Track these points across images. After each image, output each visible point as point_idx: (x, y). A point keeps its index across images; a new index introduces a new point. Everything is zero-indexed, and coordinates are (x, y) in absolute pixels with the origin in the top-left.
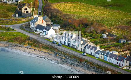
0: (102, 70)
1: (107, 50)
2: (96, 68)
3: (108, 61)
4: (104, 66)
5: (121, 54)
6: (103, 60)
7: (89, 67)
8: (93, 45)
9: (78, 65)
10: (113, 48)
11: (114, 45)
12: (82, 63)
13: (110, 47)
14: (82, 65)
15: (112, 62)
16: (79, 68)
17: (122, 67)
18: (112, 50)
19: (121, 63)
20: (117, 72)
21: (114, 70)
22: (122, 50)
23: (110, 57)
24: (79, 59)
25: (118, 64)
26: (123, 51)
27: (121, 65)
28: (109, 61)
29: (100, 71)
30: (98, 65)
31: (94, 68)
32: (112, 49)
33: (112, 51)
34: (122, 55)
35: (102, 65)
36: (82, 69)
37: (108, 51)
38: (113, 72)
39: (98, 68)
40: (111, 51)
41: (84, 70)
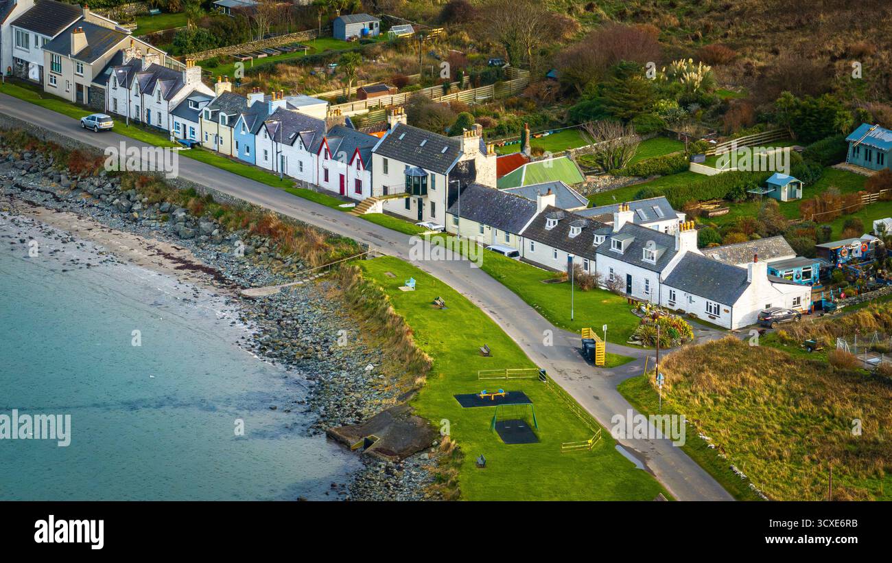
0: (223, 229)
1: (254, 87)
2: (181, 214)
3: (261, 162)
4: (237, 196)
5: (347, 111)
6: (229, 158)
7: (130, 209)
8: (155, 57)
9: (58, 200)
10: (293, 75)
11: (297, 56)
12: (85, 184)
13: (271, 70)
14: (82, 197)
15: (292, 171)
16: (65, 216)
17: (357, 202)
18: (290, 89)
19: (353, 173)
20: (327, 233)
21: (302, 224)
22: (354, 90)
23: (276, 139)
24: (64, 153)
25: (334, 185)
26: (361, 95)
27: (350, 191)
28: (267, 165)
29: (209, 234)
30: (192, 192)
31: (171, 210)
32: (285, 84)
33: (287, 94)
34: (356, 122)
35: (223, 191)
36: (85, 223)
37: (259, 97)
38: (300, 235)
39: (198, 211)
40: (279, 96)
41: (96, 233)
